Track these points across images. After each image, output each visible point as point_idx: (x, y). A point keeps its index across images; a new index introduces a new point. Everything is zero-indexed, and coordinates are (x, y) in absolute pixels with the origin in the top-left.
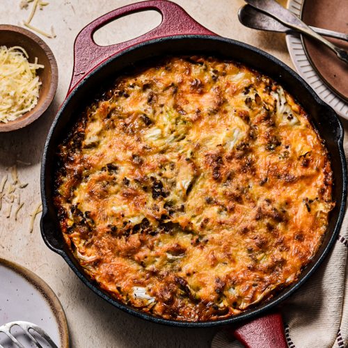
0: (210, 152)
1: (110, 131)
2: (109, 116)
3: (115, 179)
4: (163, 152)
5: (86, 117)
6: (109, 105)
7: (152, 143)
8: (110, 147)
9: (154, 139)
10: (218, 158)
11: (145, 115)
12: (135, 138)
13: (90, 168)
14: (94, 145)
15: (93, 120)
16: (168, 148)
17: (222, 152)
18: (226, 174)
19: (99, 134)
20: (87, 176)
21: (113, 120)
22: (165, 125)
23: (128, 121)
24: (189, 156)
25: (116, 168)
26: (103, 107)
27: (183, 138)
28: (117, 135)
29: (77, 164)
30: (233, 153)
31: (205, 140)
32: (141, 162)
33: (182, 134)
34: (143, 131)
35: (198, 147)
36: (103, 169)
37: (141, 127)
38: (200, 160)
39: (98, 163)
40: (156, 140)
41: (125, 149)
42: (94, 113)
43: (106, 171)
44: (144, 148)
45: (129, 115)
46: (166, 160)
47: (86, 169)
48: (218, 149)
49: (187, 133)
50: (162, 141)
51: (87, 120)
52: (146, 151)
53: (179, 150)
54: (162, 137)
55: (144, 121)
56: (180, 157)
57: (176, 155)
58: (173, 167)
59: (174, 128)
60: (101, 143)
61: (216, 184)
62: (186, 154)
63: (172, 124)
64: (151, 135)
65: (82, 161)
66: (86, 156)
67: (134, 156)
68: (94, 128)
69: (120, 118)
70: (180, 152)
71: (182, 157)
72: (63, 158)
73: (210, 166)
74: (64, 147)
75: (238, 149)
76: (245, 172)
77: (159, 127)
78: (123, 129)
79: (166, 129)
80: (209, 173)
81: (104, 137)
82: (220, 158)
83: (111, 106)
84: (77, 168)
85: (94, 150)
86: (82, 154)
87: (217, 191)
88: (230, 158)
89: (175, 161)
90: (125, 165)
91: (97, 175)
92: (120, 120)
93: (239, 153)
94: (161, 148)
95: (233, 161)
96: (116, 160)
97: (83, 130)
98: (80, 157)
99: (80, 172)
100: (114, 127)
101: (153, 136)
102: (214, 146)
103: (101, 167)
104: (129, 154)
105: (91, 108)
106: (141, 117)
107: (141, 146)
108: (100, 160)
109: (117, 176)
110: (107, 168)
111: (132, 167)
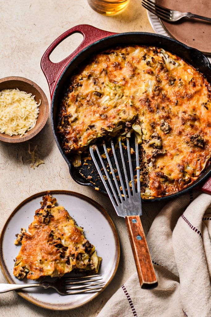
0: (141, 98)
1: (81, 108)
2: (77, 101)
3: (96, 131)
4: (115, 107)
5: (64, 106)
6: (74, 94)
7: (107, 104)
8: (85, 116)
9: (107, 102)
10: (147, 100)
11: (96, 92)
12: (96, 106)
13: (79, 132)
14: (76, 119)
15: (69, 106)
16: (117, 103)
17: (147, 95)
18: (155, 106)
19: (76, 112)
20: (80, 138)
21: (80, 102)
22: (110, 93)
23: (88, 98)
24: (131, 104)
25: (94, 126)
26: (72, 96)
27: (123, 96)
28: (86, 109)
29: (72, 133)
30: (154, 94)
31: (135, 92)
32: (107, 117)
33: (121, 94)
34: (99, 101)
35: (133, 98)
36: (87, 130)
37: (97, 99)
38: (138, 104)
39: (83, 128)
40: (109, 102)
41: (94, 114)
42: (68, 102)
43: (89, 130)
44: (104, 109)
45: (87, 95)
46: (119, 110)
47: (78, 134)
48: (145, 95)
49: (123, 93)
50: (112, 101)
51: (65, 107)
52: (106, 110)
53: (124, 102)
54: (111, 99)
55: (97, 95)
56: (126, 106)
57: (123, 105)
58: (124, 112)
59: (116, 93)
60: (79, 117)
61: (152, 114)
62: (129, 103)
63: (114, 90)
64: (105, 101)
65: (74, 130)
66: (74, 127)
67: (101, 115)
68: (71, 110)
69: (83, 99)
70: (125, 103)
71: (127, 105)
72: (63, 133)
73: (145, 105)
74: (61, 127)
75: (155, 91)
76: (165, 102)
77: (107, 95)
78: (88, 104)
79: (112, 94)
80: (146, 110)
81: (79, 112)
82: (148, 99)
83: (76, 94)
84: (73, 135)
85: (77, 122)
86: (72, 127)
87: (155, 118)
88: (153, 98)
89: (124, 108)
90: (98, 122)
91: (85, 134)
92: (84, 100)
93: (156, 93)
94: (114, 105)
95: (156, 98)
96: (92, 122)
97: (66, 113)
98: (72, 128)
99: (75, 137)
100: (82, 105)
101: (106, 101)
102: (141, 94)
103: (86, 129)
104: (97, 115)
105: (65, 100)
106: (95, 94)
107: (101, 109)
108: (83, 126)
109: (97, 129)
110: (89, 128)
111: (102, 121)
